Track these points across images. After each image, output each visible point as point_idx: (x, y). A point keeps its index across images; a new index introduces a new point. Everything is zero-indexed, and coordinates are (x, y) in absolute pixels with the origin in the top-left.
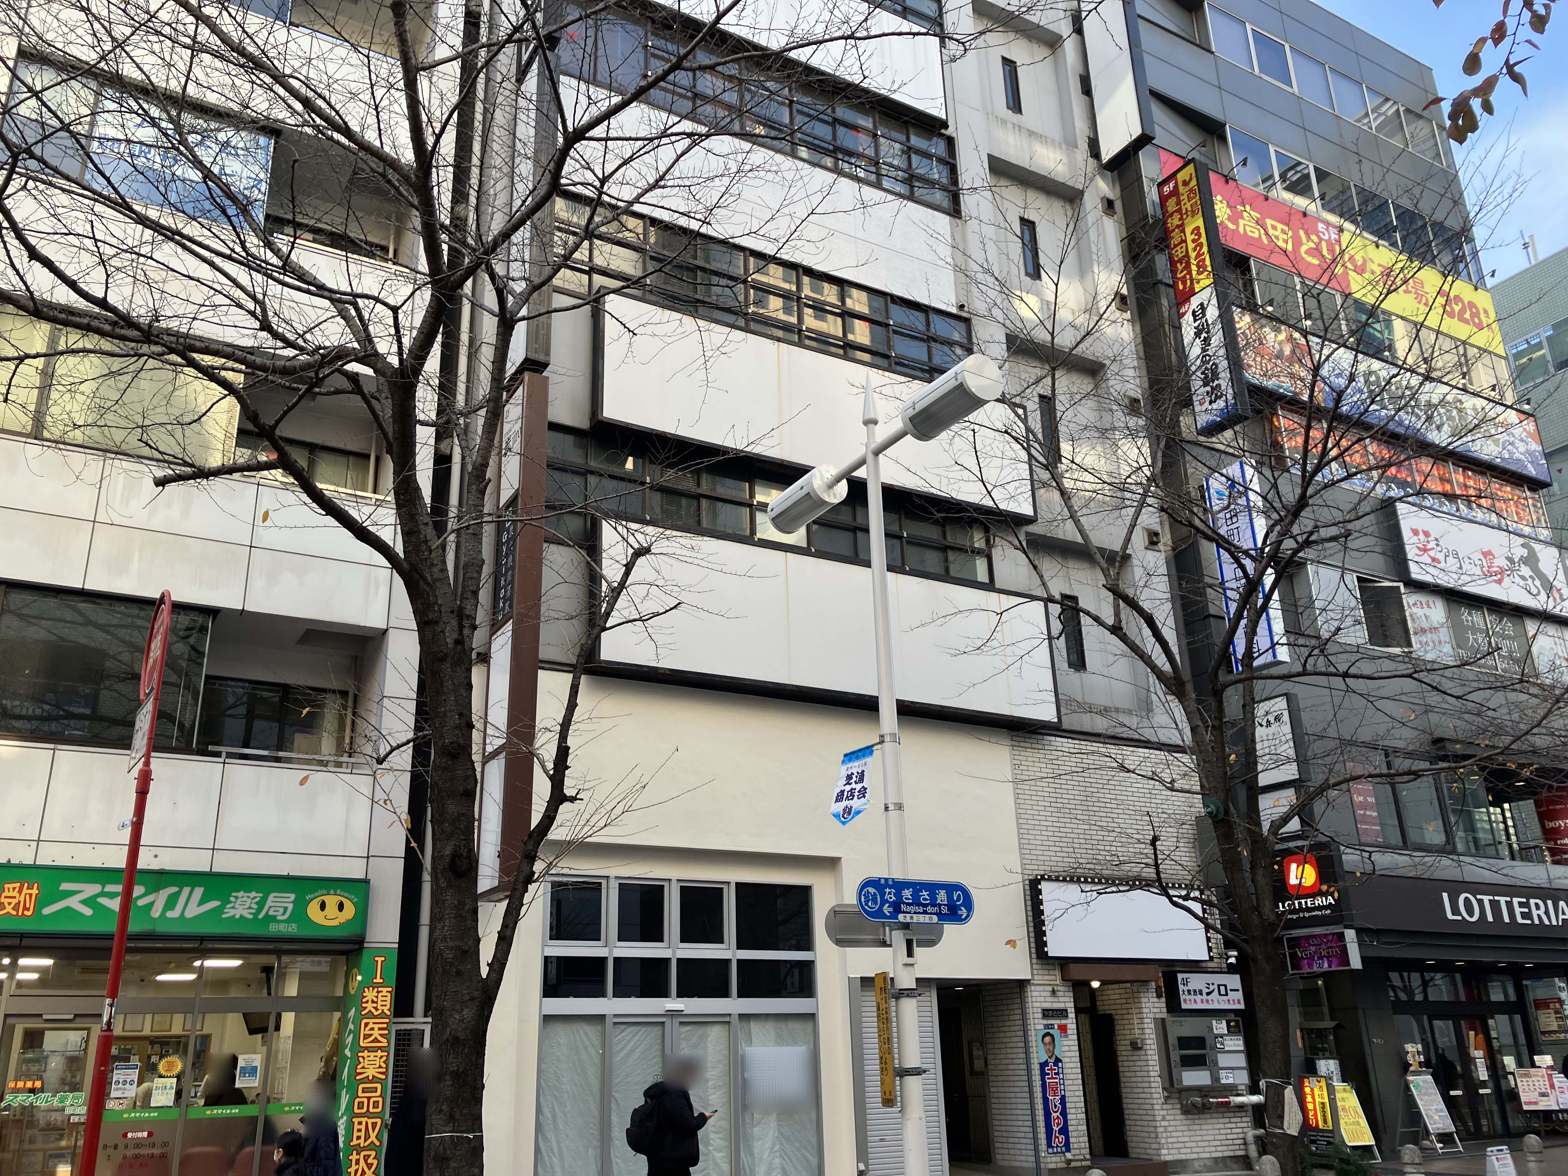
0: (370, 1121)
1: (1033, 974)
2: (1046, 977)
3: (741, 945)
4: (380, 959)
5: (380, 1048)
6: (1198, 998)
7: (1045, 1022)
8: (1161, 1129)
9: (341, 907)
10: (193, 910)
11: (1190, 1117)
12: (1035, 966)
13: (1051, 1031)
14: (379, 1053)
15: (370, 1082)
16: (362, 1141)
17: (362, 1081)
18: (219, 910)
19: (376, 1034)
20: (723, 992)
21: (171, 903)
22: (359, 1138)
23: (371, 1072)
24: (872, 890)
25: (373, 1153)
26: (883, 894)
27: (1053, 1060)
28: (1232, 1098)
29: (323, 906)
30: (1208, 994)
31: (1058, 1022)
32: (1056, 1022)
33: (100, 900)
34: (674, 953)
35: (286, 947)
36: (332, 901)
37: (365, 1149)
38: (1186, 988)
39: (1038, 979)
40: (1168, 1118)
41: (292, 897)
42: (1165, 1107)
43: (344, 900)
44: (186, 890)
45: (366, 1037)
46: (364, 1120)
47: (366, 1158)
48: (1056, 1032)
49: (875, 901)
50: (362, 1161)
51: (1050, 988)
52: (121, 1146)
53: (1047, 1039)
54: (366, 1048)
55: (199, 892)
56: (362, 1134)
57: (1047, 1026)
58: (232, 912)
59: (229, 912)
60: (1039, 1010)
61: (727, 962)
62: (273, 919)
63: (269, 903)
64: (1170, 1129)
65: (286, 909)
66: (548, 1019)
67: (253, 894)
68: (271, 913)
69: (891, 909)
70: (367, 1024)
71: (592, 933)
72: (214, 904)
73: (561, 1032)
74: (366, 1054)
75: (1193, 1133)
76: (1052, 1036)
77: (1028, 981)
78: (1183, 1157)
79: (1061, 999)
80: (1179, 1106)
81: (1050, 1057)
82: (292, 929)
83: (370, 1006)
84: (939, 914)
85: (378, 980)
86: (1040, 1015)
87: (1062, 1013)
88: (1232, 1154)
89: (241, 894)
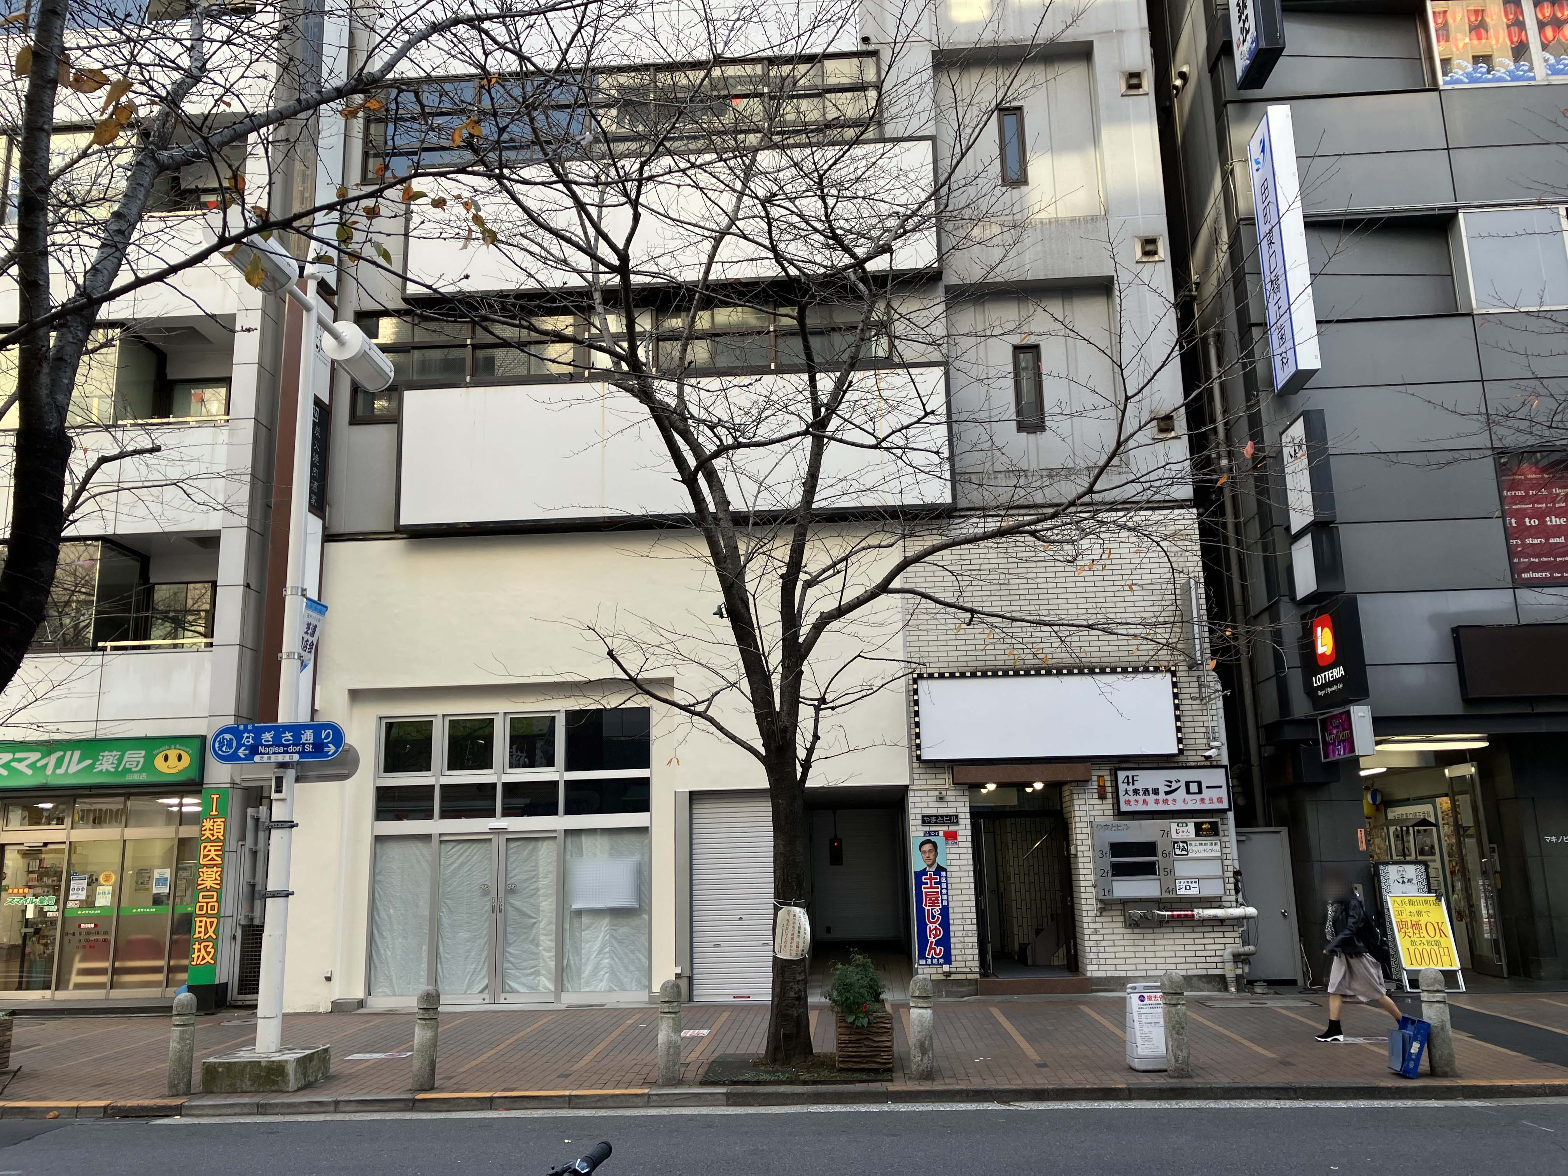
0: (208, 920)
1: (912, 779)
2: (929, 782)
3: (570, 766)
4: (215, 797)
5: (215, 865)
6: (1151, 798)
7: (927, 829)
8: (1091, 944)
9: (180, 758)
10: (73, 768)
11: (1136, 931)
12: (915, 771)
13: (933, 839)
14: (215, 869)
15: (208, 891)
16: (202, 935)
17: (202, 890)
18: (92, 766)
19: (213, 854)
20: (551, 810)
21: (59, 763)
22: (200, 932)
23: (209, 883)
24: (228, 736)
25: (211, 944)
26: (239, 738)
27: (933, 869)
28: (1196, 911)
29: (166, 758)
30: (1167, 793)
31: (946, 828)
32: (942, 829)
33: (12, 764)
35: (132, 791)
36: (173, 754)
37: (205, 940)
38: (1131, 788)
39: (918, 784)
40: (1102, 931)
41: (143, 753)
42: (1098, 919)
43: (182, 753)
44: (69, 753)
45: (205, 856)
46: (204, 919)
47: (206, 947)
48: (940, 840)
49: (230, 745)
50: (202, 950)
51: (937, 793)
52: (77, 934)
53: (927, 847)
54: (205, 865)
55: (77, 754)
56: (203, 930)
57: (926, 833)
58: (100, 768)
59: (99, 768)
60: (919, 817)
61: (555, 784)
62: (129, 771)
63: (125, 759)
64: (1104, 943)
65: (138, 762)
66: (379, 839)
67: (114, 753)
68: (128, 766)
69: (247, 752)
70: (205, 847)
72: (89, 762)
73: (394, 851)
74: (205, 869)
75: (1137, 949)
76: (935, 845)
77: (907, 786)
78: (1123, 974)
79: (950, 805)
80: (1122, 918)
81: (930, 866)
82: (143, 778)
83: (208, 833)
84: (302, 753)
85: (214, 813)
86: (920, 822)
87: (952, 819)
88: (1204, 972)
89: (106, 753)
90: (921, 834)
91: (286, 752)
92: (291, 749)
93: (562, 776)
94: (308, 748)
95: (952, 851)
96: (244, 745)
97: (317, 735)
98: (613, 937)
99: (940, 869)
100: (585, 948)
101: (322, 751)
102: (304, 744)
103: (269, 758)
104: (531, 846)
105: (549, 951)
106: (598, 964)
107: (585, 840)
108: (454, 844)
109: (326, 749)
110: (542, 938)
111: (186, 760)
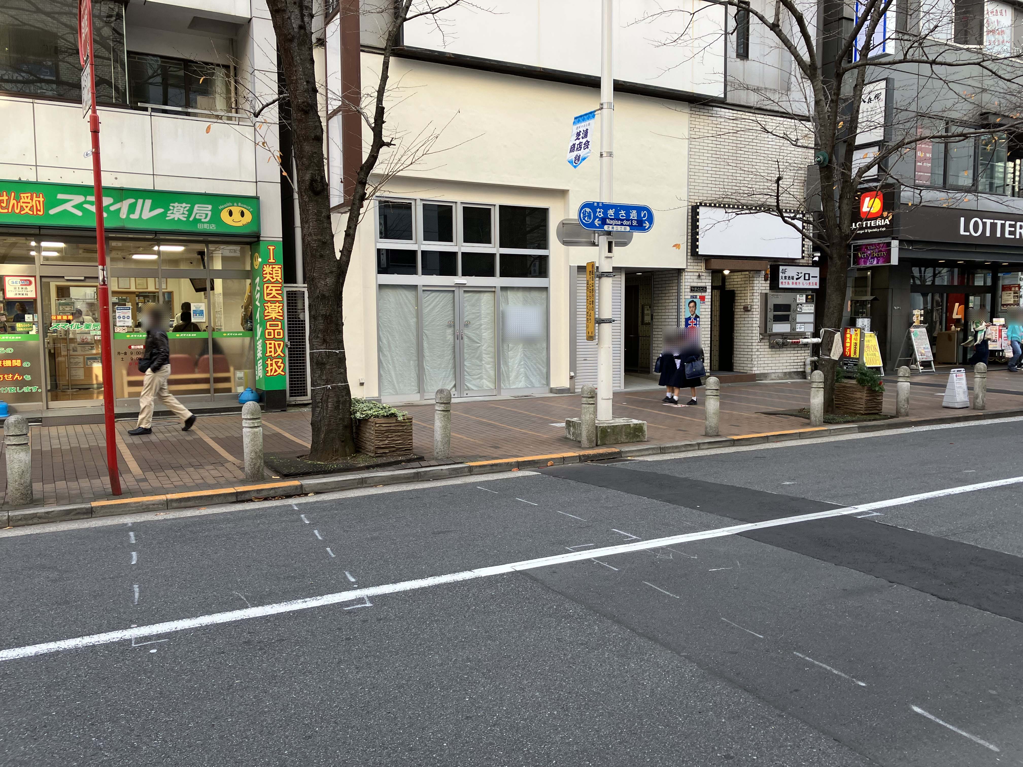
0: (276, 343)
1: (687, 266)
2: (695, 267)
3: (503, 244)
4: (271, 248)
5: (277, 301)
6: (791, 281)
7: (692, 294)
8: (755, 356)
9: (242, 214)
10: (147, 215)
11: (773, 350)
12: (689, 261)
13: (695, 300)
14: (277, 304)
15: (274, 321)
16: (273, 354)
17: (269, 320)
18: (164, 214)
19: (274, 293)
20: (491, 273)
21: (132, 208)
22: (270, 352)
23: (273, 315)
24: (588, 210)
25: (281, 361)
26: (595, 212)
27: (694, 317)
28: (801, 340)
29: (231, 213)
30: (797, 279)
31: (700, 294)
32: (699, 294)
33: (85, 206)
34: (460, 249)
35: (210, 239)
36: (236, 210)
37: (275, 358)
38: (784, 275)
39: (690, 268)
40: (760, 350)
41: (210, 207)
42: (759, 344)
43: (245, 210)
44: (140, 201)
45: (268, 294)
46: (273, 342)
47: (276, 363)
48: (697, 300)
49: (589, 217)
50: (274, 365)
51: (697, 274)
52: (128, 353)
53: (692, 304)
54: (269, 301)
55: (148, 203)
56: (273, 350)
57: (692, 297)
58: (172, 216)
59: (170, 216)
60: (689, 287)
61: (493, 256)
62: (199, 221)
63: (195, 211)
64: (760, 356)
65: (207, 215)
66: (381, 287)
67: (184, 205)
68: (197, 217)
69: (600, 222)
70: (267, 287)
71: (407, 235)
72: (160, 211)
73: (390, 295)
74: (269, 304)
75: (774, 359)
76: (695, 303)
77: (684, 269)
78: (766, 372)
79: (703, 281)
80: (768, 344)
81: (692, 315)
82: (212, 228)
83: (268, 276)
84: (631, 226)
85: (272, 260)
86: (689, 290)
87: (704, 289)
88: (795, 370)
89: (176, 204)
90: (689, 297)
91: (622, 225)
92: (625, 222)
93: (498, 250)
94: (635, 223)
95: (703, 307)
96: (598, 217)
97: (639, 214)
98: (525, 355)
99: (697, 317)
100: (511, 362)
101: (642, 226)
102: (632, 220)
103: (613, 228)
104: (477, 295)
105: (488, 364)
106: (518, 371)
107: (510, 294)
108: (429, 293)
109: (644, 225)
110: (484, 356)
111: (248, 217)
